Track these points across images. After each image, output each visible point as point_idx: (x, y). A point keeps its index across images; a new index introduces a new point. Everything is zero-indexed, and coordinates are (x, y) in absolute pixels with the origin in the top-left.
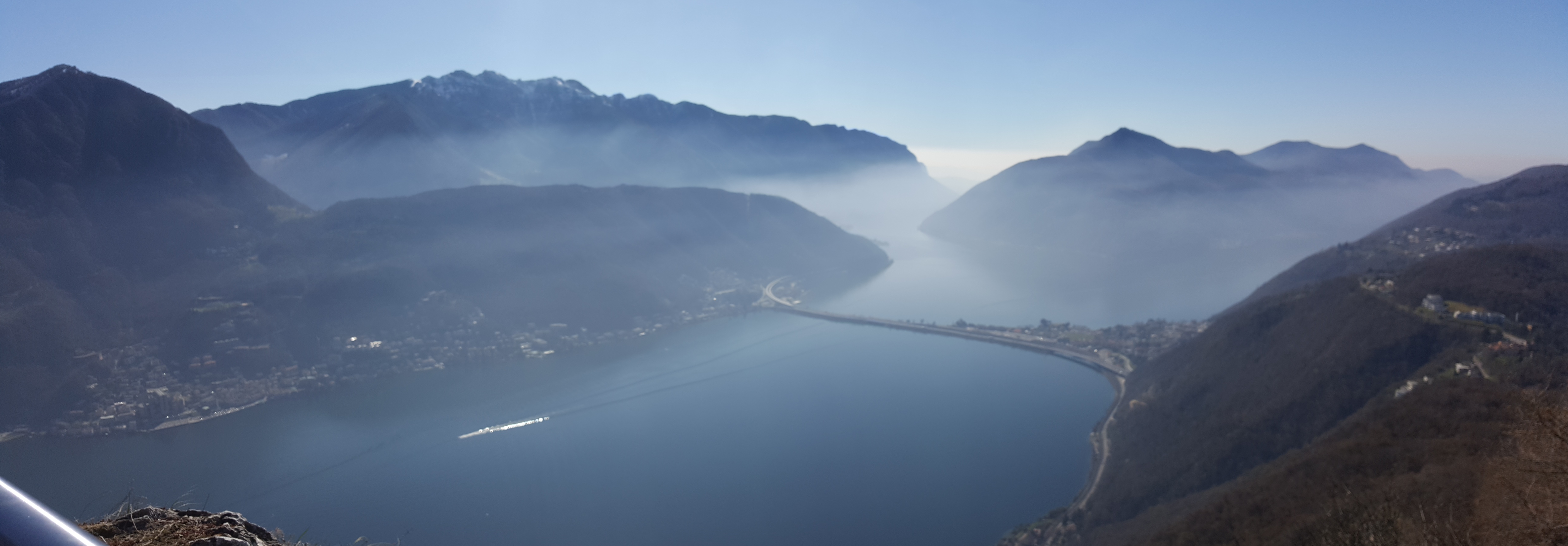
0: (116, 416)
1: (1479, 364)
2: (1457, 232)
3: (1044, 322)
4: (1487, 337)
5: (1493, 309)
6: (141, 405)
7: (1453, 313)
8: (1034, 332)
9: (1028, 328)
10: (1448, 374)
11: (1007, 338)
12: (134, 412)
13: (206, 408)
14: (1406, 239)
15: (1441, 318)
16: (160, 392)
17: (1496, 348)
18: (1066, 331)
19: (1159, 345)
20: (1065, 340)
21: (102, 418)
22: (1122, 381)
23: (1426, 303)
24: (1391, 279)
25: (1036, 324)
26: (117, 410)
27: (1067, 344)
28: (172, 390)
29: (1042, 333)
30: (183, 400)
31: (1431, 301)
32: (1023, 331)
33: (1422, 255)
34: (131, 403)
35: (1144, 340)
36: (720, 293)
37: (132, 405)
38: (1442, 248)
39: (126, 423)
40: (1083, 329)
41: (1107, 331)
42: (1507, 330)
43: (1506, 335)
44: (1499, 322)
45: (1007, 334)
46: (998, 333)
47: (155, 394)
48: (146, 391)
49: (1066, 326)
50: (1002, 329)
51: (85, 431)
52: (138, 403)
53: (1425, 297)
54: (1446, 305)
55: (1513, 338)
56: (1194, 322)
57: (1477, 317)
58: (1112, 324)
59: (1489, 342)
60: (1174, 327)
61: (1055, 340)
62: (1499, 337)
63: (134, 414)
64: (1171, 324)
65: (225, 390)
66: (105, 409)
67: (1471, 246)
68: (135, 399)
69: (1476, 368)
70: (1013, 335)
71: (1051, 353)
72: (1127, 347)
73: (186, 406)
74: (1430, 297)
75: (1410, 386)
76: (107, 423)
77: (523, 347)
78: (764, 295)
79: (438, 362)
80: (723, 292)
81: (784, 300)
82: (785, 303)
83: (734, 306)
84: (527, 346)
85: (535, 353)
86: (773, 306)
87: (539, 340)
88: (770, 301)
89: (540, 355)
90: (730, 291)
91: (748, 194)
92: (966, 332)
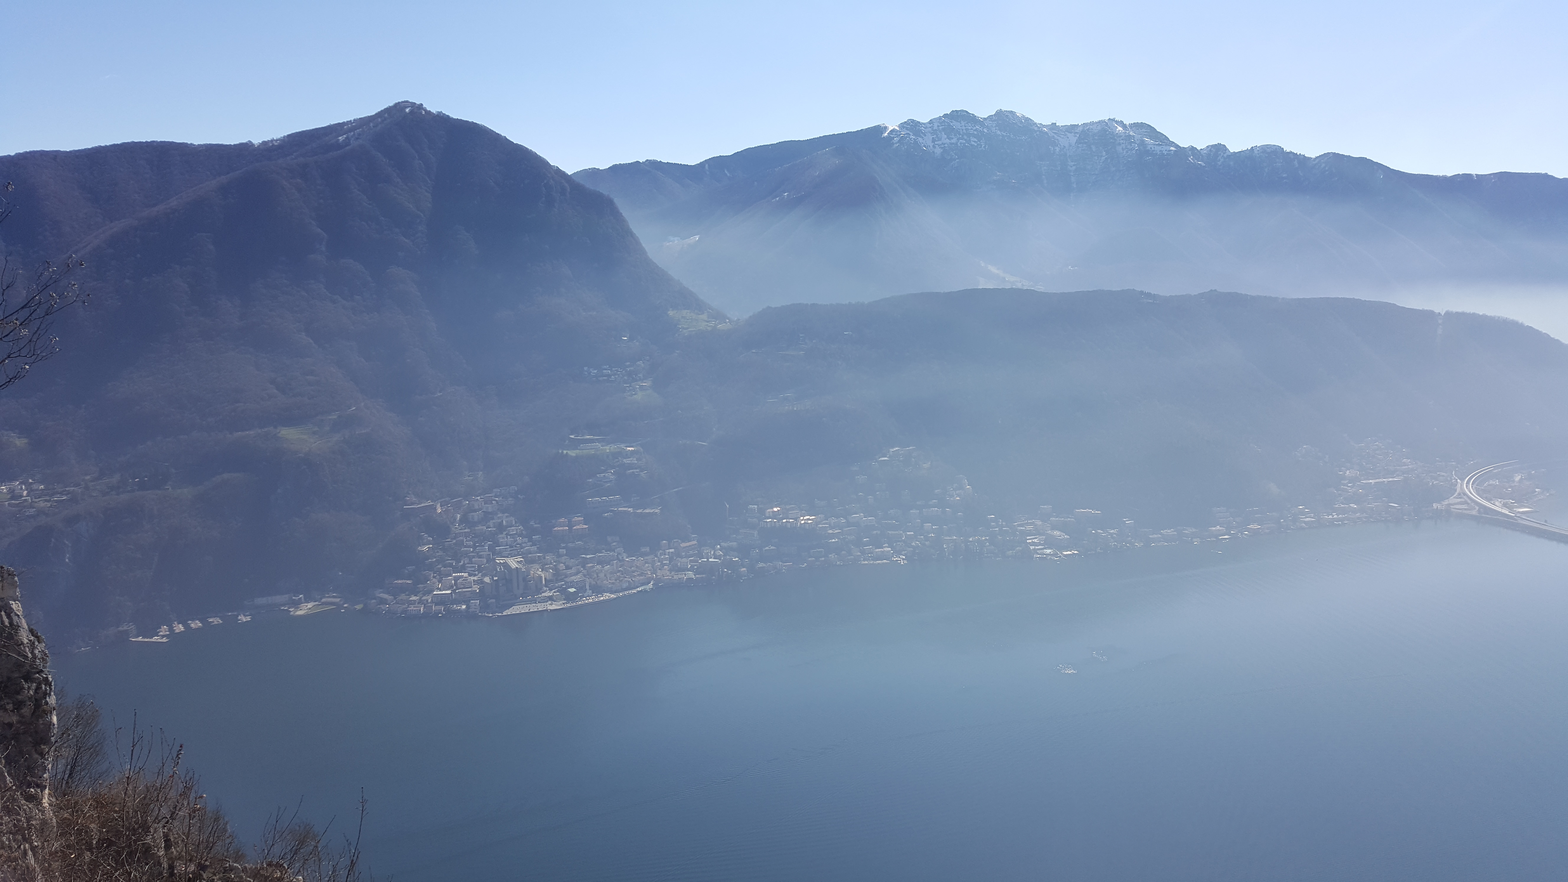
0: (454, 591)
6: (487, 580)
12: (476, 588)
13: (572, 590)
16: (513, 563)
21: (435, 593)
26: (456, 584)
28: (529, 561)
30: (543, 575)
34: (475, 575)
37: (475, 578)
39: (467, 602)
47: (506, 565)
48: (495, 559)
51: (412, 608)
52: (484, 575)
63: (478, 591)
65: (599, 567)
66: (439, 582)
68: (480, 569)
73: (546, 586)
76: (441, 601)
77: (1030, 541)
78: (1458, 491)
79: (898, 553)
80: (1377, 480)
81: (1497, 503)
82: (1500, 510)
83: (1397, 505)
84: (1036, 540)
85: (1048, 551)
86: (1474, 513)
87: (1057, 533)
88: (1469, 502)
89: (1055, 555)
90: (1391, 479)
91: (1441, 313)
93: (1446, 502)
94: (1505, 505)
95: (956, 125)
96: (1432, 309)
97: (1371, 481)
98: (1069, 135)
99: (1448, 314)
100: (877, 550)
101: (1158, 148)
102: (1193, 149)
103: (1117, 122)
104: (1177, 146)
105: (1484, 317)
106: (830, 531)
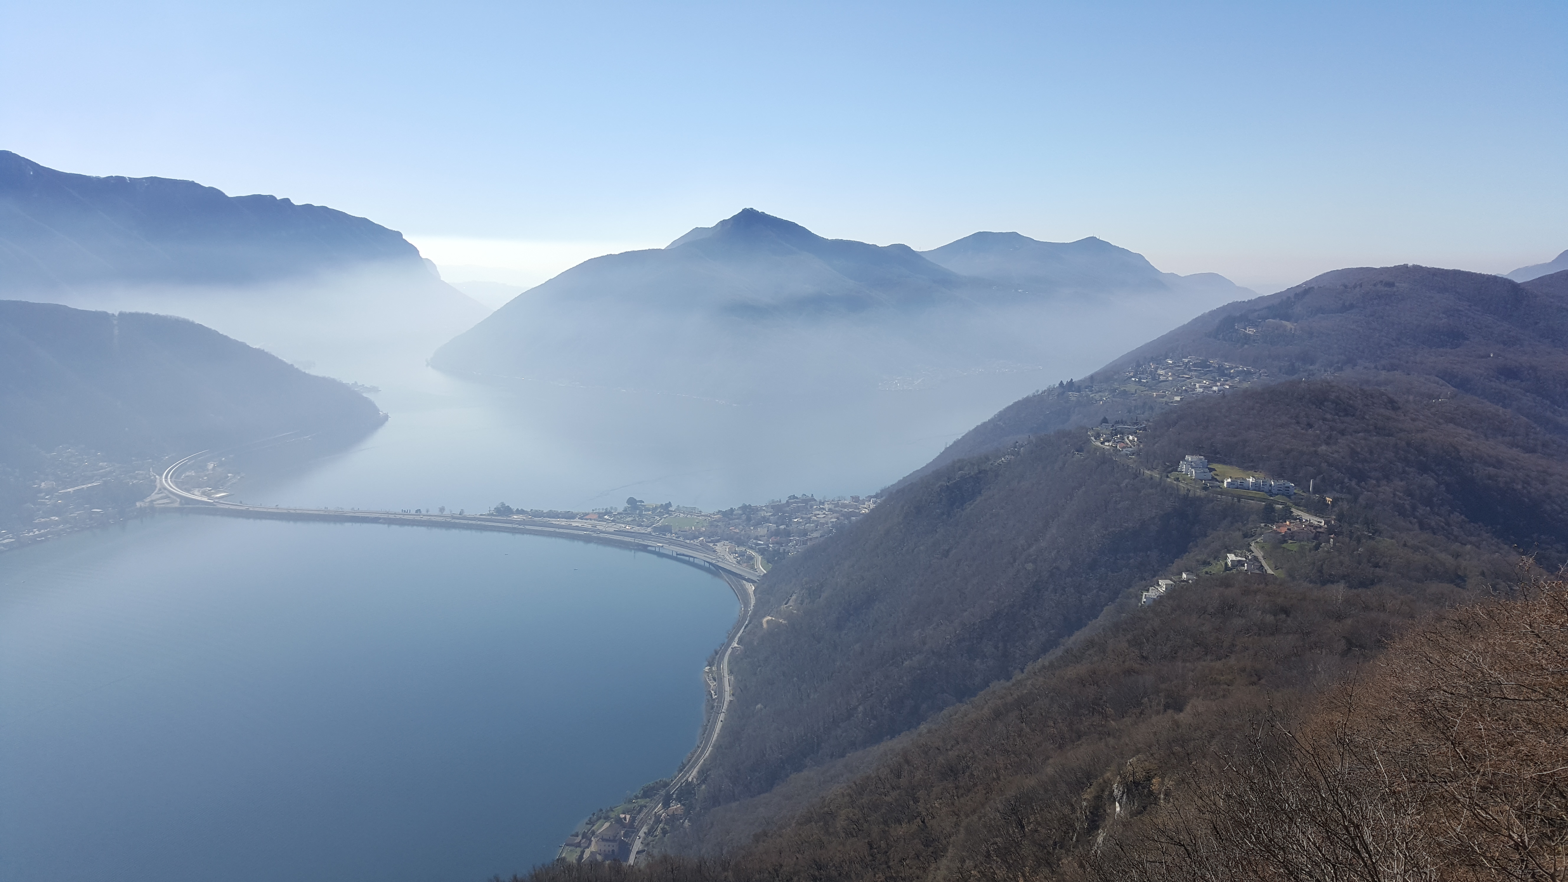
1: (1259, 554)
2: (1227, 365)
3: (631, 501)
4: (1269, 515)
5: (1278, 475)
7: (1223, 482)
8: (617, 518)
9: (607, 513)
10: (1217, 568)
11: (577, 528)
14: (1154, 376)
15: (1205, 488)
17: (1283, 530)
18: (666, 516)
19: (805, 533)
20: (665, 529)
22: (751, 588)
23: (1183, 466)
24: (1134, 433)
27: (668, 536)
29: (629, 519)
31: (1190, 464)
32: (601, 516)
33: (1178, 398)
35: (782, 527)
38: (1205, 387)
40: (691, 511)
41: (728, 514)
42: (1297, 505)
43: (1296, 512)
44: (1286, 492)
45: (577, 523)
46: (564, 522)
49: (666, 508)
50: (570, 516)
53: (1183, 459)
54: (1211, 470)
55: (1306, 517)
56: (856, 499)
57: (1256, 487)
59: (1273, 522)
60: (826, 506)
61: (649, 530)
62: (1287, 515)
64: (822, 503)
67: (1246, 385)
69: (1256, 558)
70: (587, 524)
71: (645, 548)
72: (757, 538)
74: (1189, 458)
75: (1163, 585)
78: (158, 486)
80: (76, 488)
81: (196, 493)
82: (199, 498)
83: (100, 510)
86: (176, 505)
88: (171, 495)
90: (89, 485)
91: (115, 313)
92: (512, 522)
93: (148, 499)
94: (204, 494)
96: (105, 310)
97: (69, 490)
99: (121, 314)
105: (157, 317)
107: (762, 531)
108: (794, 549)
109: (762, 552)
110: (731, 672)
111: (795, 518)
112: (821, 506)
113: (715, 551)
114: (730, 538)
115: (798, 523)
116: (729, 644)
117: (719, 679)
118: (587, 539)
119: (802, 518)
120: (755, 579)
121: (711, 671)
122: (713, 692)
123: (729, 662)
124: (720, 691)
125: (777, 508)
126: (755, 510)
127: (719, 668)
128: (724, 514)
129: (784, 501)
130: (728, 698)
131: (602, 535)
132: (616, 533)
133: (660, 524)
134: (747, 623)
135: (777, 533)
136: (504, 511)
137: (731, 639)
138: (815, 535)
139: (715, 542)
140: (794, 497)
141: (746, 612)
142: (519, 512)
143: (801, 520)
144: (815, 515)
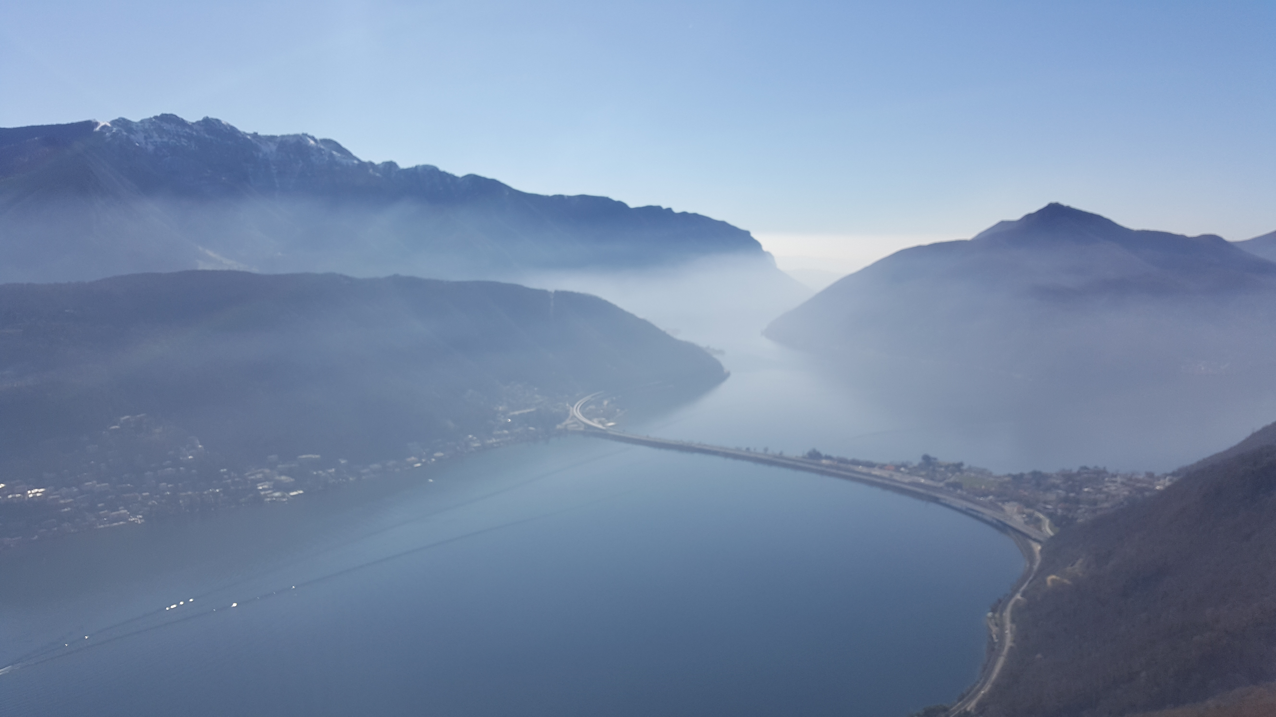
3: (926, 458)
8: (913, 471)
9: (904, 465)
11: (876, 476)
18: (958, 474)
19: (1095, 503)
20: (957, 485)
22: (1038, 548)
25: (916, 460)
27: (959, 491)
29: (923, 473)
32: (897, 468)
35: (1072, 495)
36: (517, 413)
40: (982, 472)
41: (1018, 479)
45: (876, 472)
46: (865, 469)
49: (958, 467)
50: (870, 465)
58: (1027, 470)
60: (1119, 479)
61: (941, 484)
64: (1114, 476)
70: (885, 473)
71: (936, 500)
72: (1046, 503)
77: (261, 488)
78: (571, 415)
79: (134, 514)
80: (520, 412)
81: (594, 421)
82: (597, 426)
83: (534, 429)
84: (266, 487)
85: (277, 494)
86: (583, 429)
87: (283, 478)
88: (579, 422)
89: (283, 497)
90: (528, 411)
91: (552, 291)
92: (822, 465)
93: (564, 424)
94: (599, 422)
95: (166, 126)
98: (270, 143)
99: (556, 292)
100: (114, 513)
101: (344, 161)
102: (371, 164)
103: (309, 137)
104: (358, 160)
106: (62, 502)
107: (1051, 496)
108: (1082, 516)
109: (1050, 515)
110: (1013, 621)
111: (1086, 487)
112: (1114, 479)
113: (1003, 510)
114: (1019, 500)
115: (1088, 492)
116: (1012, 596)
117: (1001, 625)
118: (885, 487)
119: (1093, 488)
120: (1041, 539)
121: (993, 617)
122: (994, 636)
123: (1012, 612)
124: (1001, 636)
125: (1068, 477)
126: (1045, 477)
127: (1001, 615)
128: (1015, 477)
129: (1075, 470)
130: (1008, 642)
131: (897, 484)
132: (909, 484)
133: (952, 480)
134: (1031, 578)
135: (1066, 500)
136: (815, 455)
137: (1015, 591)
138: (1106, 505)
139: (1003, 502)
140: (1085, 468)
141: (1031, 568)
142: (828, 458)
143: (1091, 490)
144: (1107, 487)
